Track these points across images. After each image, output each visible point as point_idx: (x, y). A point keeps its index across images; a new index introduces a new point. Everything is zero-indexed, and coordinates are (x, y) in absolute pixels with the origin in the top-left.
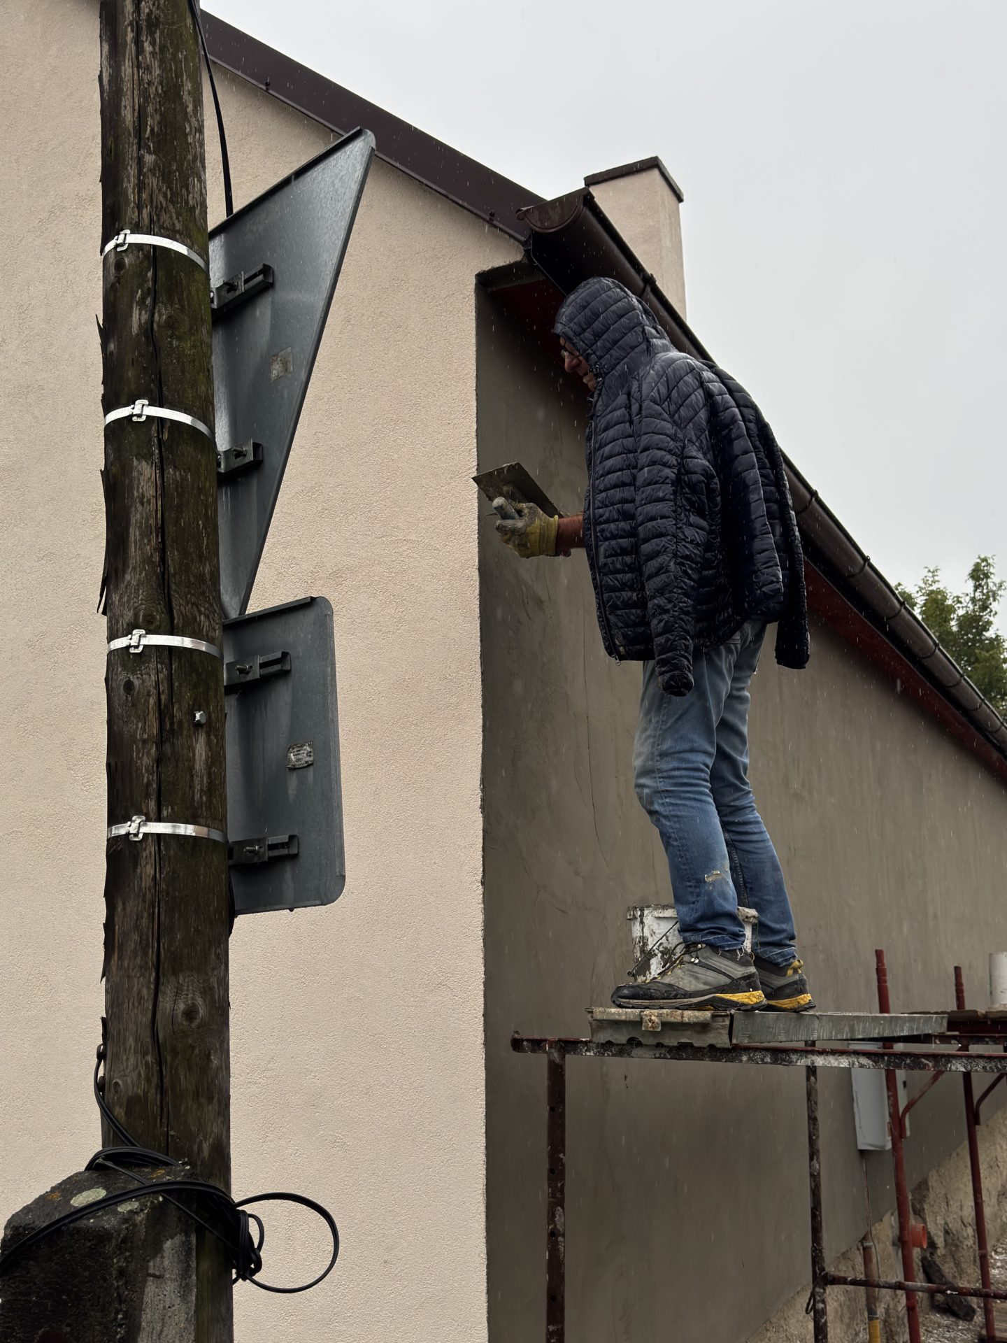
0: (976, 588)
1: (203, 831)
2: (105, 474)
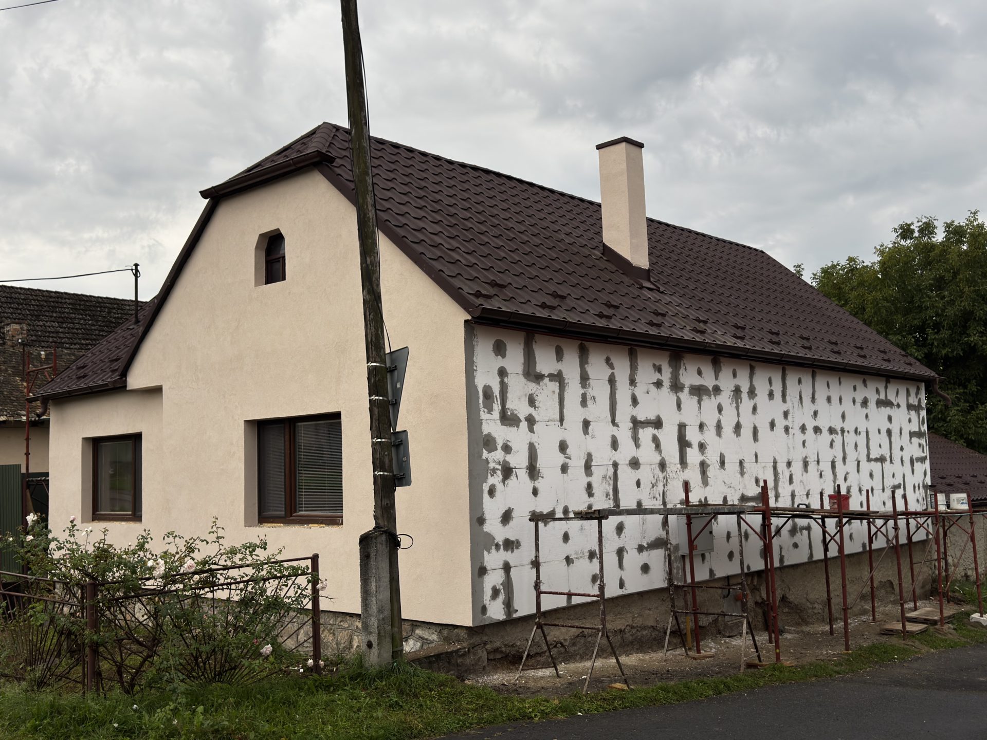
1: (388, 474)
2: (369, 408)
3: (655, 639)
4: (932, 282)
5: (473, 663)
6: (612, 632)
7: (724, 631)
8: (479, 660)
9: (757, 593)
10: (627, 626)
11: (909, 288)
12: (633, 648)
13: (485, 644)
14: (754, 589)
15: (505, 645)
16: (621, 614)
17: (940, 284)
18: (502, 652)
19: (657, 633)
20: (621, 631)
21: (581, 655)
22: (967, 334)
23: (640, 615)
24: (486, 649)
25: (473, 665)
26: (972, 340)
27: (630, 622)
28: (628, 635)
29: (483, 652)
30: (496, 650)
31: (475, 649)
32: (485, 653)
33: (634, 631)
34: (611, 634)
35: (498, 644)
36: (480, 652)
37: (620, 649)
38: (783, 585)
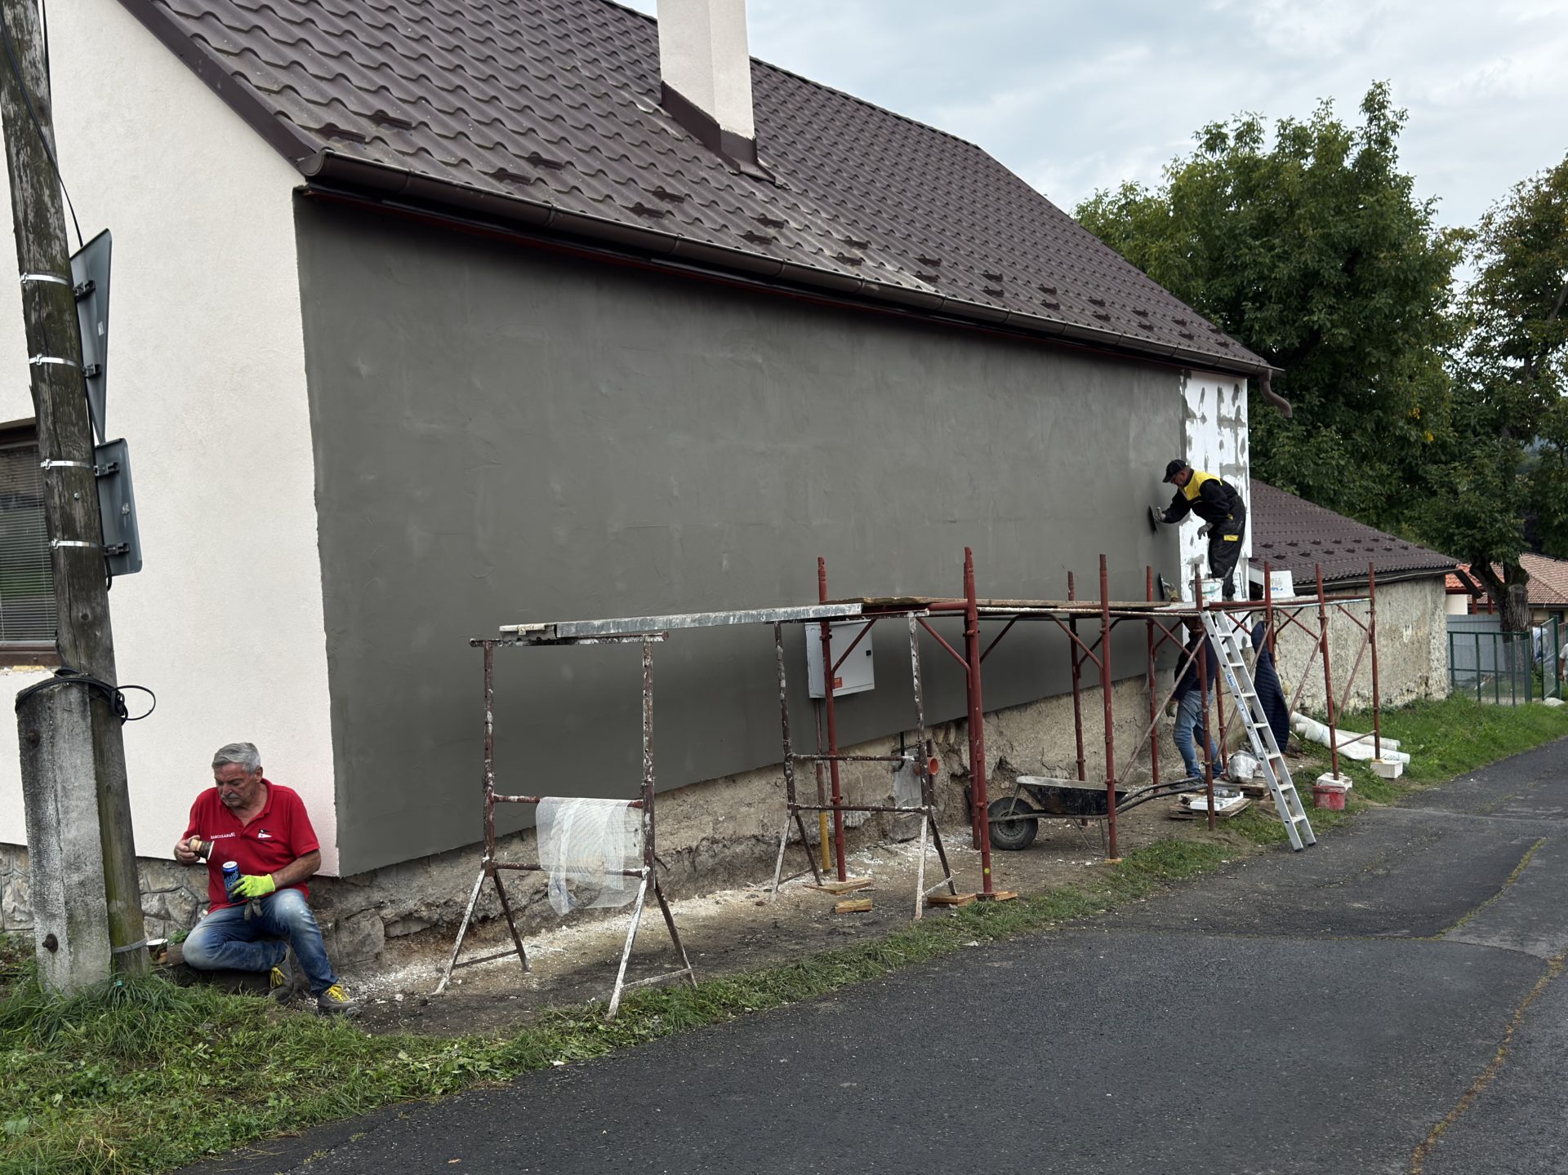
0: (1371, 121)
1: (87, 544)
2: (32, 388)
3: (760, 859)
4: (1255, 222)
5: (349, 949)
6: (671, 855)
7: (894, 832)
8: (363, 943)
9: (955, 758)
10: (703, 839)
11: (1217, 232)
12: (716, 880)
13: (379, 906)
14: (949, 751)
15: (429, 905)
16: (689, 818)
17: (1266, 225)
18: (420, 919)
19: (764, 847)
20: (690, 850)
22: (1308, 310)
23: (731, 818)
24: (383, 918)
25: (348, 955)
26: (1316, 319)
27: (709, 832)
28: (704, 857)
29: (373, 925)
30: (408, 917)
31: (354, 919)
32: (380, 926)
33: (717, 848)
34: (669, 859)
35: (410, 905)
36: (365, 925)
37: (688, 885)
38: (1001, 742)
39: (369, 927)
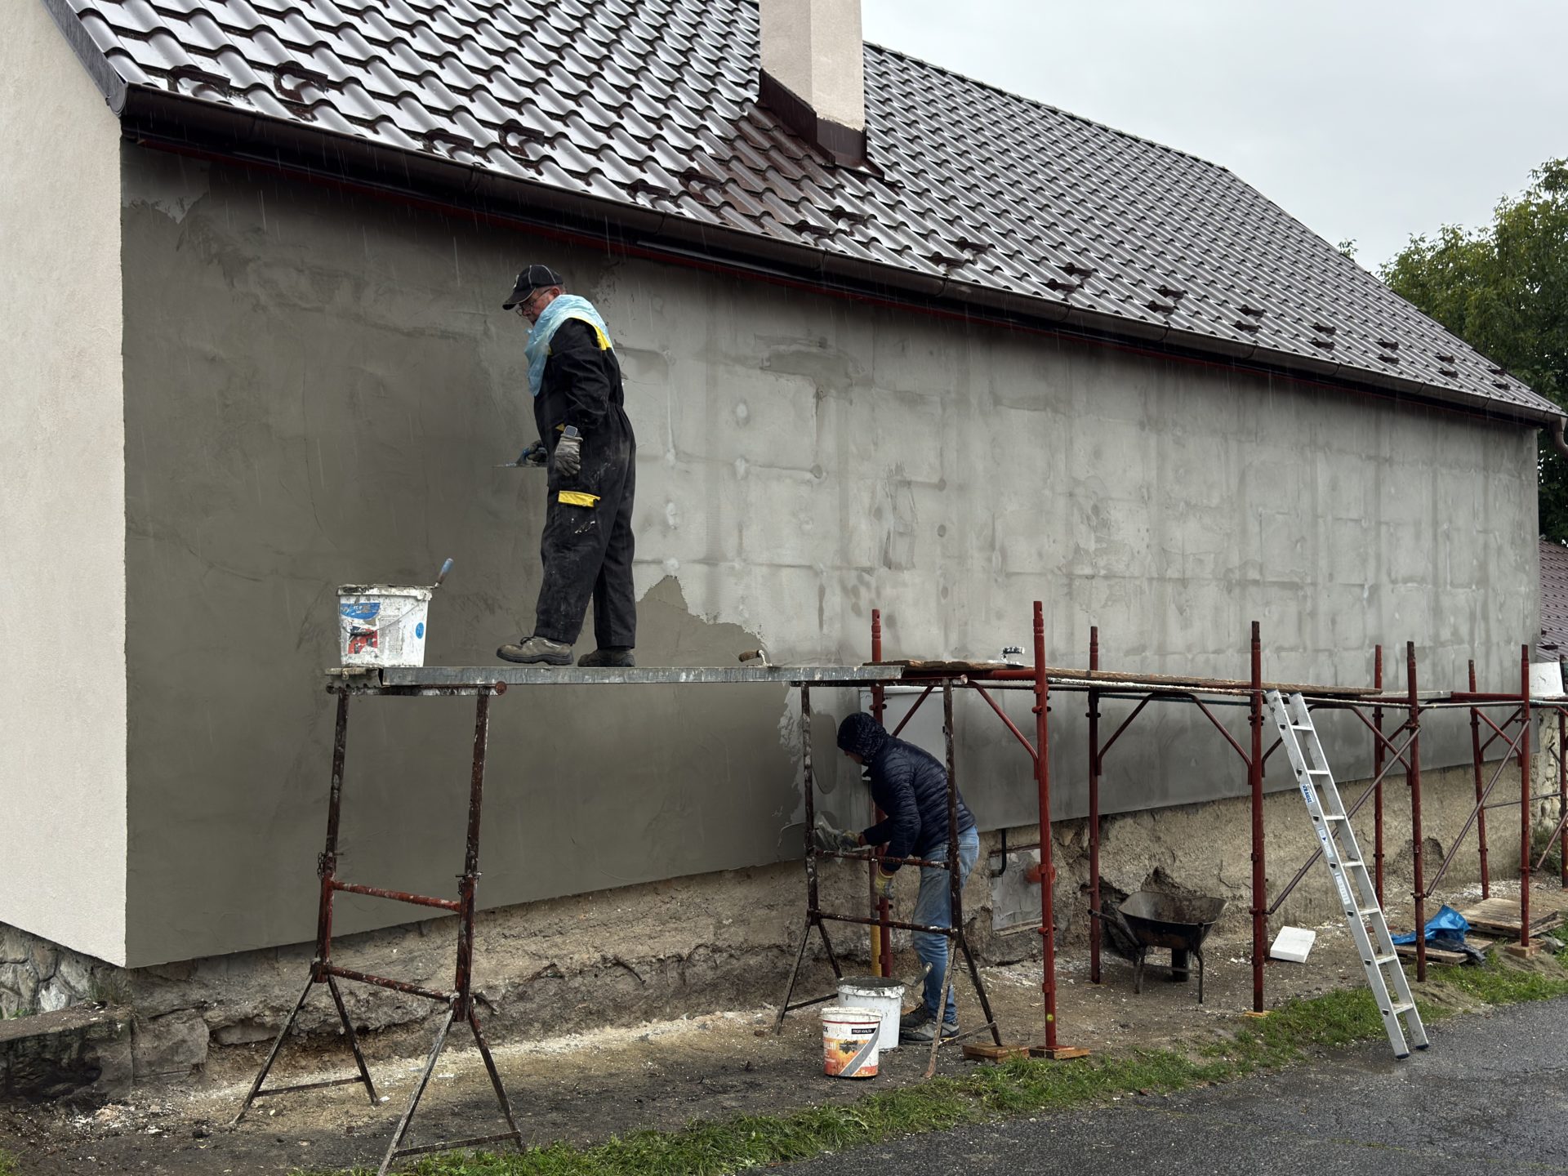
5: (150, 1057)
6: (650, 964)
8: (174, 1050)
12: (717, 998)
13: (202, 1007)
16: (679, 919)
18: (263, 1026)
19: (791, 960)
21: (544, 1023)
24: (206, 1021)
25: (150, 1064)
27: (708, 937)
28: (700, 968)
29: (192, 1028)
30: (246, 1022)
31: (162, 1021)
32: (202, 1029)
33: (719, 958)
34: (647, 968)
35: (247, 1007)
36: (180, 1029)
37: (676, 1002)
38: (1156, 849)
39: (186, 1031)
